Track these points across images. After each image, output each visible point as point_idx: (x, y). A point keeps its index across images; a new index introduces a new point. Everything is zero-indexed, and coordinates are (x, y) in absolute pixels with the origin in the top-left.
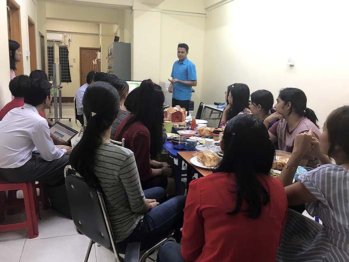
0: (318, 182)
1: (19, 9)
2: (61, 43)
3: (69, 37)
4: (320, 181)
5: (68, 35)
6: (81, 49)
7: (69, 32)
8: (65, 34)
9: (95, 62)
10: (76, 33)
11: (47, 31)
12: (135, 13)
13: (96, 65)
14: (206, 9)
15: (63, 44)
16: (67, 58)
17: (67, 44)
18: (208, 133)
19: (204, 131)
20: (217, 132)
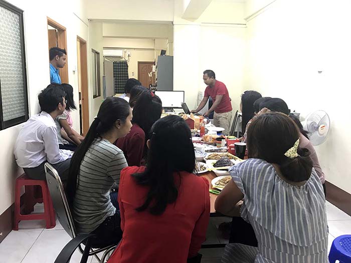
0: (242, 171)
1: (65, 30)
2: (122, 58)
3: (128, 52)
4: (244, 170)
5: (128, 51)
6: (139, 63)
7: (128, 48)
8: (125, 50)
9: (150, 75)
10: (135, 49)
11: (104, 48)
12: (175, 27)
13: (151, 77)
14: (246, 19)
15: (123, 59)
16: (127, 71)
17: (127, 59)
18: (212, 140)
19: (208, 138)
20: (220, 139)
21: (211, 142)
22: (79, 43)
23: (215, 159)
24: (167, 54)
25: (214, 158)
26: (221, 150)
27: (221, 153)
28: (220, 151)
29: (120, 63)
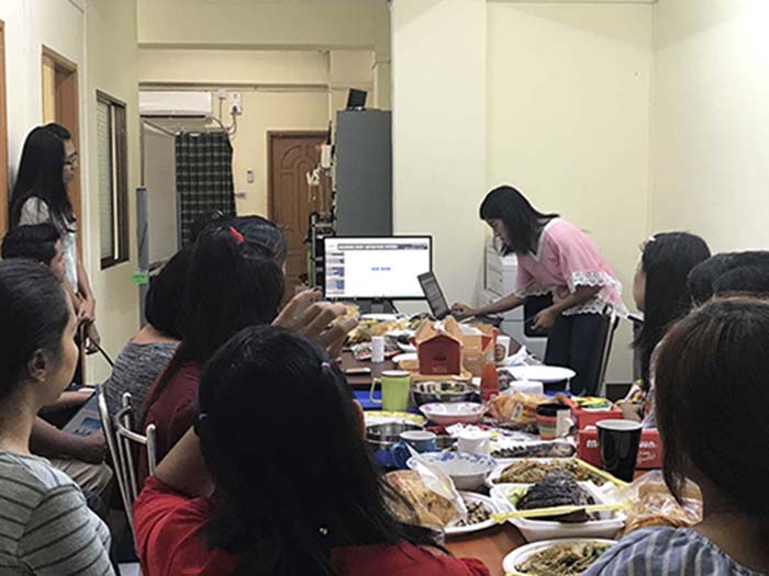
2: (210, 120)
3: (233, 99)
5: (232, 94)
6: (273, 137)
7: (233, 85)
8: (222, 91)
9: (313, 179)
10: (256, 86)
11: (141, 84)
13: (317, 187)
15: (215, 125)
16: (230, 169)
17: (228, 123)
18: (522, 411)
19: (509, 405)
20: (549, 411)
21: (519, 420)
22: (49, 71)
23: (526, 482)
24: (373, 103)
25: (521, 477)
26: (549, 448)
27: (549, 460)
28: (545, 451)
29: (204, 137)
